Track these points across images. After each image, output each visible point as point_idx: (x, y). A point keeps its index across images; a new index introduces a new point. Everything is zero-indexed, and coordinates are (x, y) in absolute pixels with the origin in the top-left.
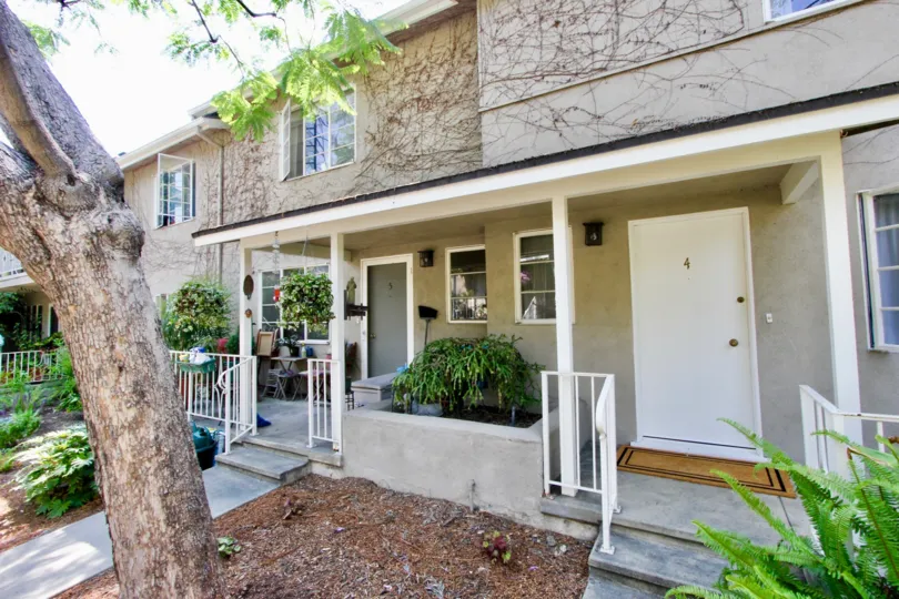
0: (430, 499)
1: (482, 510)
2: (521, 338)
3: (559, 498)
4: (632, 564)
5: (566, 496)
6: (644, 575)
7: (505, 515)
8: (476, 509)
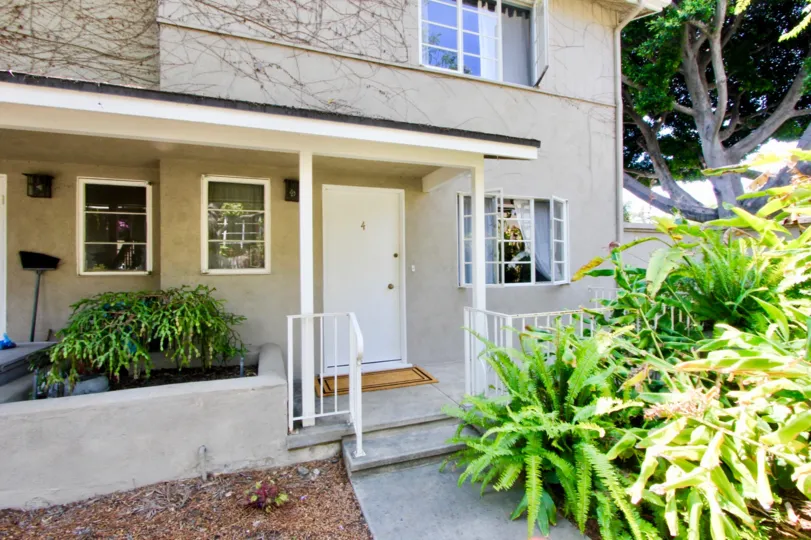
0: (136, 491)
1: (216, 474)
2: (214, 289)
3: (303, 431)
4: (382, 455)
5: (309, 427)
6: (393, 459)
7: (246, 468)
8: (209, 476)
